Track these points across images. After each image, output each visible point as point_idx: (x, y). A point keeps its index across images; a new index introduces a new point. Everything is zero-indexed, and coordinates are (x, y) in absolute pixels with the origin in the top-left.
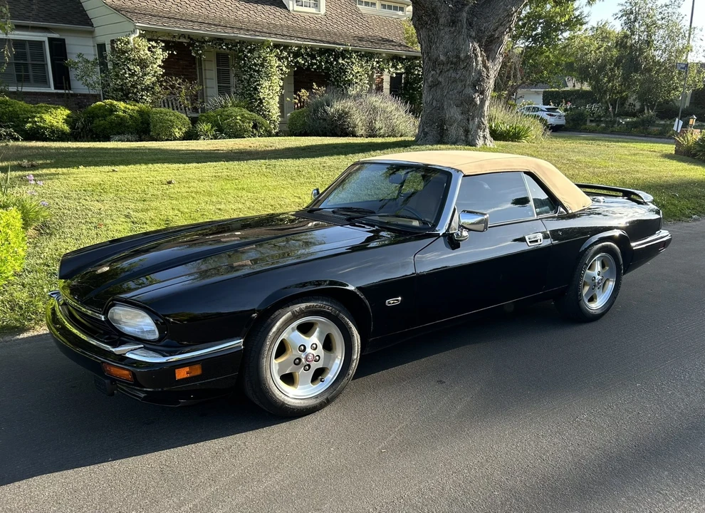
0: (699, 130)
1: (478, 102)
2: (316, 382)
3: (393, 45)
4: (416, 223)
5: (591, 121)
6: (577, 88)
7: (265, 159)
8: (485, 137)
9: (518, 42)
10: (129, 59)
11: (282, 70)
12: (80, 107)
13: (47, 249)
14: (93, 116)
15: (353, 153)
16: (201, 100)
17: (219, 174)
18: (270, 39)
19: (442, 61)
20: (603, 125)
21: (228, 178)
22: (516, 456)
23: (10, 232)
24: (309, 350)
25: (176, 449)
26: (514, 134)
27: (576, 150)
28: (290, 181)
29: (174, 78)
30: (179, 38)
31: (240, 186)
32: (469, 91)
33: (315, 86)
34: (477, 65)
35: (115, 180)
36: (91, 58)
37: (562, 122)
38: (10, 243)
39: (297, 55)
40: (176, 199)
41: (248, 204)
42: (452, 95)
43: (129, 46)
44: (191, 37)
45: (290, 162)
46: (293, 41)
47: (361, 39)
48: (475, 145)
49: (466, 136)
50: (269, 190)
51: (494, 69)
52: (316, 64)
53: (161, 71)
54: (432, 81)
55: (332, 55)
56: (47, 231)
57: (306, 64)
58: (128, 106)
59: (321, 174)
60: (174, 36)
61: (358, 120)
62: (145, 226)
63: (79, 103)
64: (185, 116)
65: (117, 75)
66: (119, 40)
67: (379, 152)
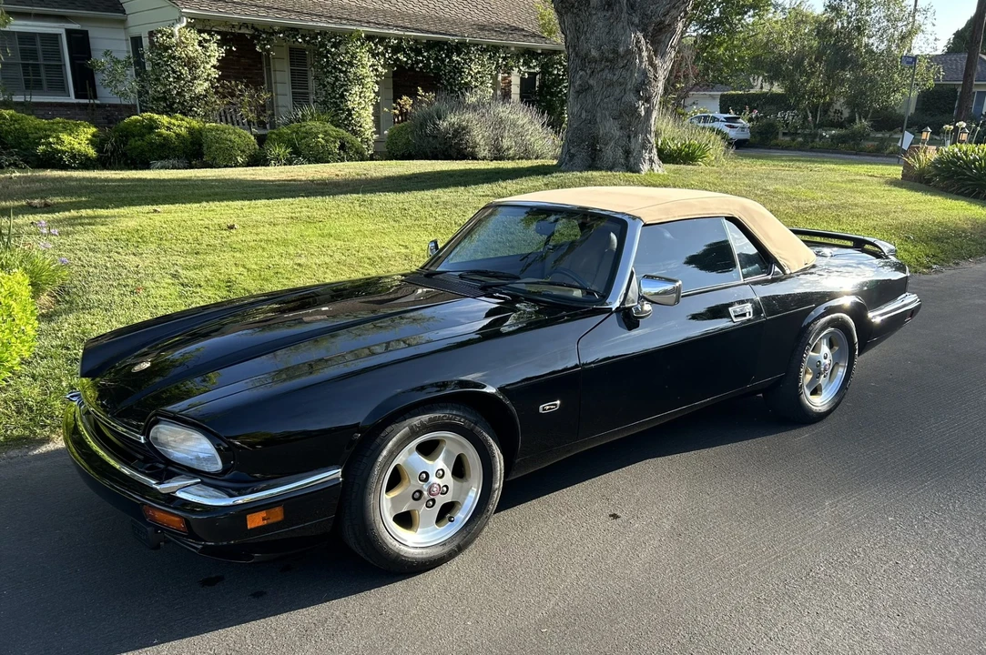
0: (935, 147)
1: (643, 113)
2: (443, 523)
3: (524, 36)
4: (577, 293)
5: (784, 134)
6: (765, 90)
7: (358, 193)
8: (651, 161)
9: (688, 30)
10: (174, 57)
11: (377, 70)
12: (110, 122)
13: (66, 325)
14: (126, 135)
15: (476, 183)
16: (269, 112)
17: (298, 215)
18: (361, 29)
19: (594, 57)
20: (800, 139)
21: (310, 221)
22: (731, 633)
23: (14, 305)
24: (433, 479)
25: (248, 625)
26: (687, 154)
27: (771, 176)
28: (392, 223)
29: (233, 83)
30: (240, 29)
31: (326, 232)
32: (631, 97)
33: (421, 92)
34: (641, 62)
35: (158, 224)
36: (122, 57)
37: (746, 135)
38: (14, 320)
39: (397, 49)
40: (241, 251)
41: (337, 256)
42: (607, 103)
43: (173, 40)
44: (256, 26)
45: (391, 196)
46: (391, 31)
47: (482, 28)
48: (638, 171)
49: (627, 158)
50: (365, 236)
51: (664, 68)
52: (422, 61)
53: (215, 74)
54: (580, 85)
55: (443, 50)
56: (67, 298)
57: (410, 62)
58: (173, 121)
59: (433, 212)
60: (233, 26)
61: (480, 136)
62: (198, 290)
63: (108, 116)
64: (249, 134)
65: (158, 80)
66: (160, 32)
67: (510, 181)
